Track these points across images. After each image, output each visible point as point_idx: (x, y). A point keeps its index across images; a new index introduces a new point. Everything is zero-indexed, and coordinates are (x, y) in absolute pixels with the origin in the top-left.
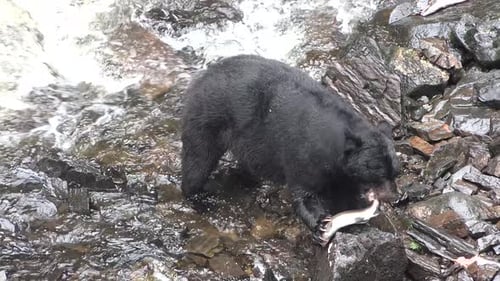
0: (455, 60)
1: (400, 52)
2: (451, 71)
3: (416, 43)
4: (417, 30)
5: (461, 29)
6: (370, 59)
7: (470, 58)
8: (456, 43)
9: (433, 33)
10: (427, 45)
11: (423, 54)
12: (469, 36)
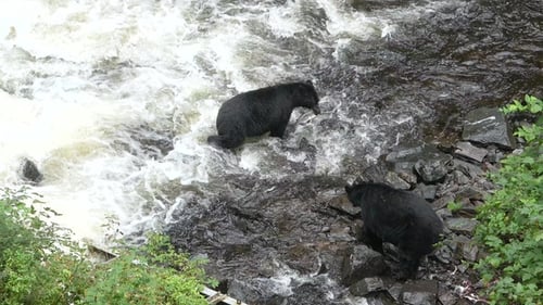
0: (414, 179)
1: (390, 174)
2: (412, 184)
3: (397, 170)
4: (398, 165)
5: (418, 166)
6: (376, 175)
7: (421, 178)
8: (415, 172)
9: (404, 167)
10: (401, 171)
11: (400, 175)
12: (421, 169)
